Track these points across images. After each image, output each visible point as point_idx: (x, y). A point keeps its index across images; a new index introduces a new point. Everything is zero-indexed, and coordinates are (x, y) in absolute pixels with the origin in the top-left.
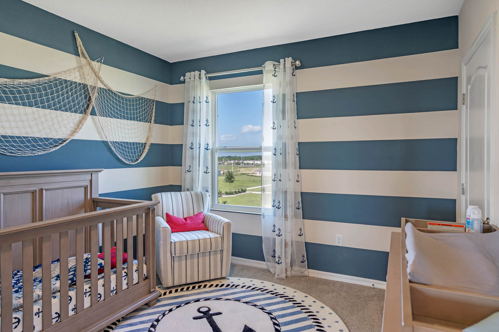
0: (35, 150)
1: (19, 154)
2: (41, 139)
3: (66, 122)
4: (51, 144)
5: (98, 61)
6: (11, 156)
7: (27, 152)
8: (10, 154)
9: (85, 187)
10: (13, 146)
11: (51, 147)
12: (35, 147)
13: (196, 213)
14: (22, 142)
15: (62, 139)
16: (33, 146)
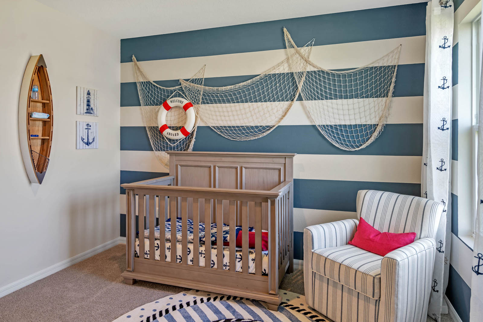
0: (248, 136)
1: (238, 139)
2: (252, 127)
3: (275, 111)
4: (260, 130)
5: (307, 46)
6: (233, 140)
7: (243, 137)
8: (232, 139)
9: (279, 170)
10: (234, 133)
11: (259, 133)
12: (249, 134)
13: (407, 231)
14: (240, 130)
15: (269, 126)
16: (247, 133)
